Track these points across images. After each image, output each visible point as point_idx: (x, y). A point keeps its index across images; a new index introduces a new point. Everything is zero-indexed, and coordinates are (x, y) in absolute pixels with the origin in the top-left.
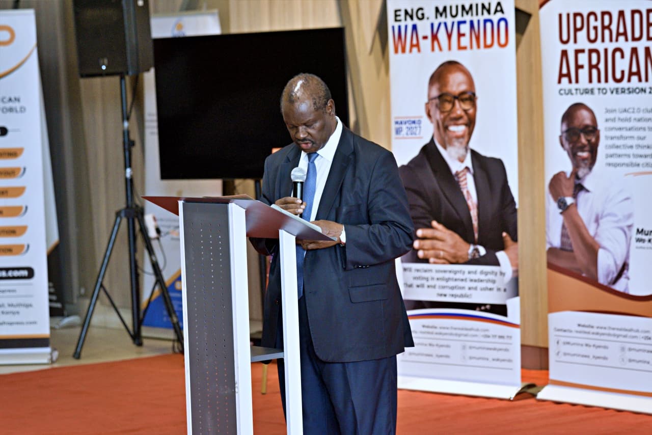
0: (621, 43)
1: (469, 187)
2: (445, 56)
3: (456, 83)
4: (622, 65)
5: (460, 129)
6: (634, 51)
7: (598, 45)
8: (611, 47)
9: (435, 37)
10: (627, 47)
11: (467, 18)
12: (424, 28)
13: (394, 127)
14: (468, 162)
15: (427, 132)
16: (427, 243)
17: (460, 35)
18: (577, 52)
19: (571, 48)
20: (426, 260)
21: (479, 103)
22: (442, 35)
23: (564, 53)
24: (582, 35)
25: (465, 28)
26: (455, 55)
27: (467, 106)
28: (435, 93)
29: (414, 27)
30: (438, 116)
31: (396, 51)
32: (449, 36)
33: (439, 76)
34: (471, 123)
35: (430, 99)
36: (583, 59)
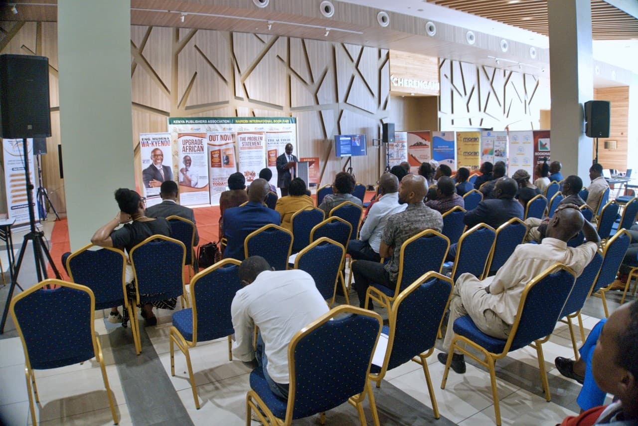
0: (196, 145)
1: (162, 172)
2: (155, 147)
3: (158, 152)
4: (196, 149)
5: (160, 161)
6: (198, 147)
7: (191, 145)
8: (194, 146)
9: (153, 144)
10: (197, 146)
11: (161, 140)
12: (150, 142)
13: (142, 161)
14: (162, 167)
15: (151, 162)
16: (152, 184)
17: (159, 143)
18: (187, 147)
19: (185, 146)
20: (152, 187)
21: (164, 156)
22: (154, 143)
23: (184, 147)
24: (188, 144)
25: (160, 142)
26: (158, 147)
27: (161, 157)
28: (153, 154)
29: (147, 142)
30: (154, 159)
31: (143, 146)
32: (156, 144)
33: (154, 151)
34: (162, 160)
35: (152, 156)
36: (188, 148)
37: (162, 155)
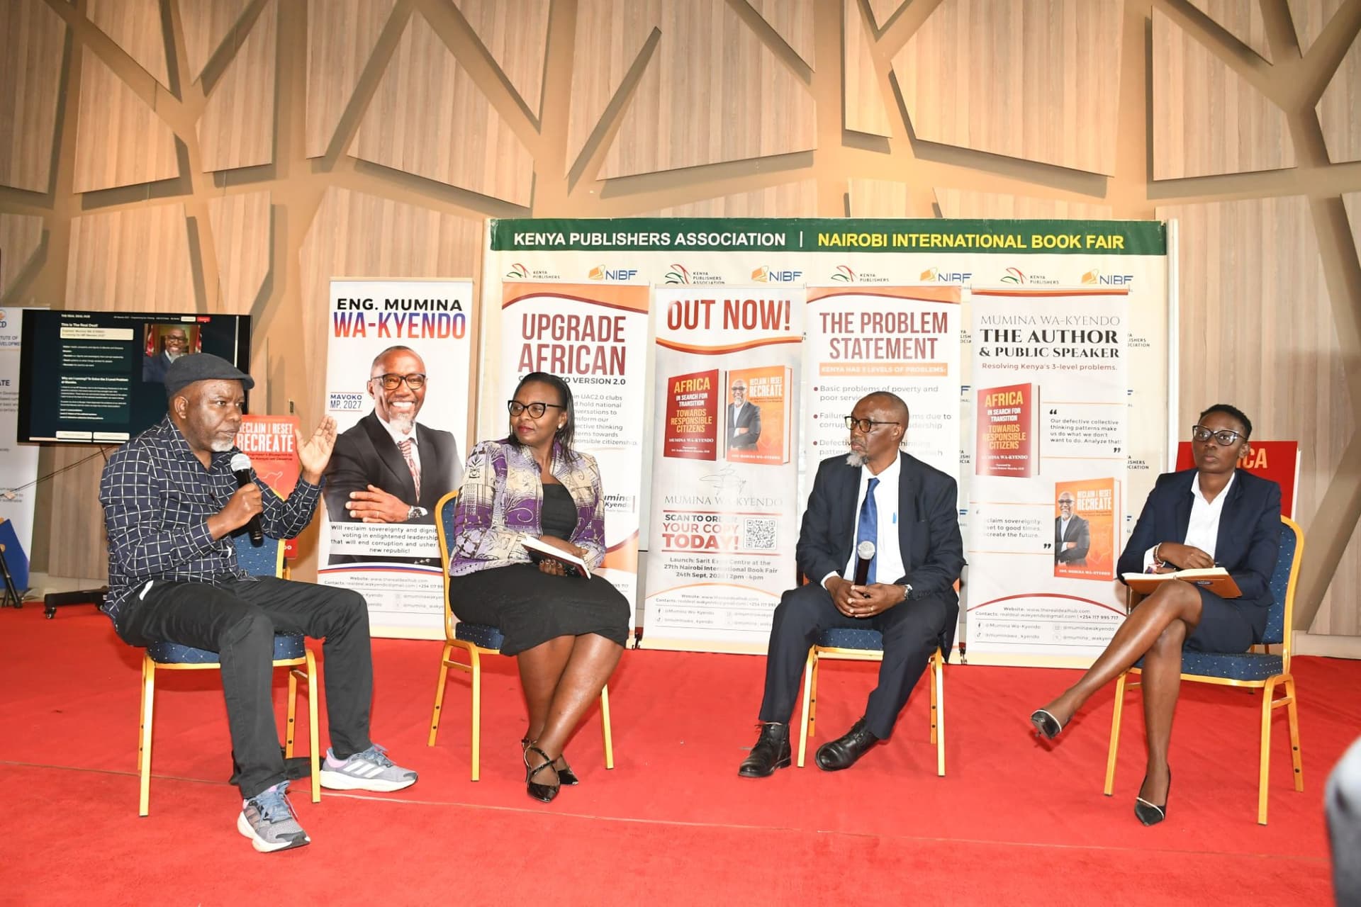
0: (588, 341)
1: (413, 457)
2: (394, 342)
3: (404, 365)
4: (587, 359)
5: (407, 406)
6: (601, 349)
7: (564, 342)
8: (577, 344)
9: (383, 325)
10: (593, 346)
11: (422, 312)
12: (371, 316)
13: (328, 400)
14: (413, 434)
15: (368, 406)
16: (361, 505)
17: (411, 325)
18: (540, 347)
19: (534, 343)
20: (359, 520)
21: (428, 383)
22: (391, 324)
23: (527, 347)
24: (547, 335)
25: (418, 320)
26: (404, 341)
27: (415, 385)
28: (380, 372)
29: (360, 315)
30: (380, 392)
31: (338, 334)
32: (399, 326)
33: (386, 358)
34: (419, 401)
35: (373, 378)
36: (547, 353)
37: (422, 379)
